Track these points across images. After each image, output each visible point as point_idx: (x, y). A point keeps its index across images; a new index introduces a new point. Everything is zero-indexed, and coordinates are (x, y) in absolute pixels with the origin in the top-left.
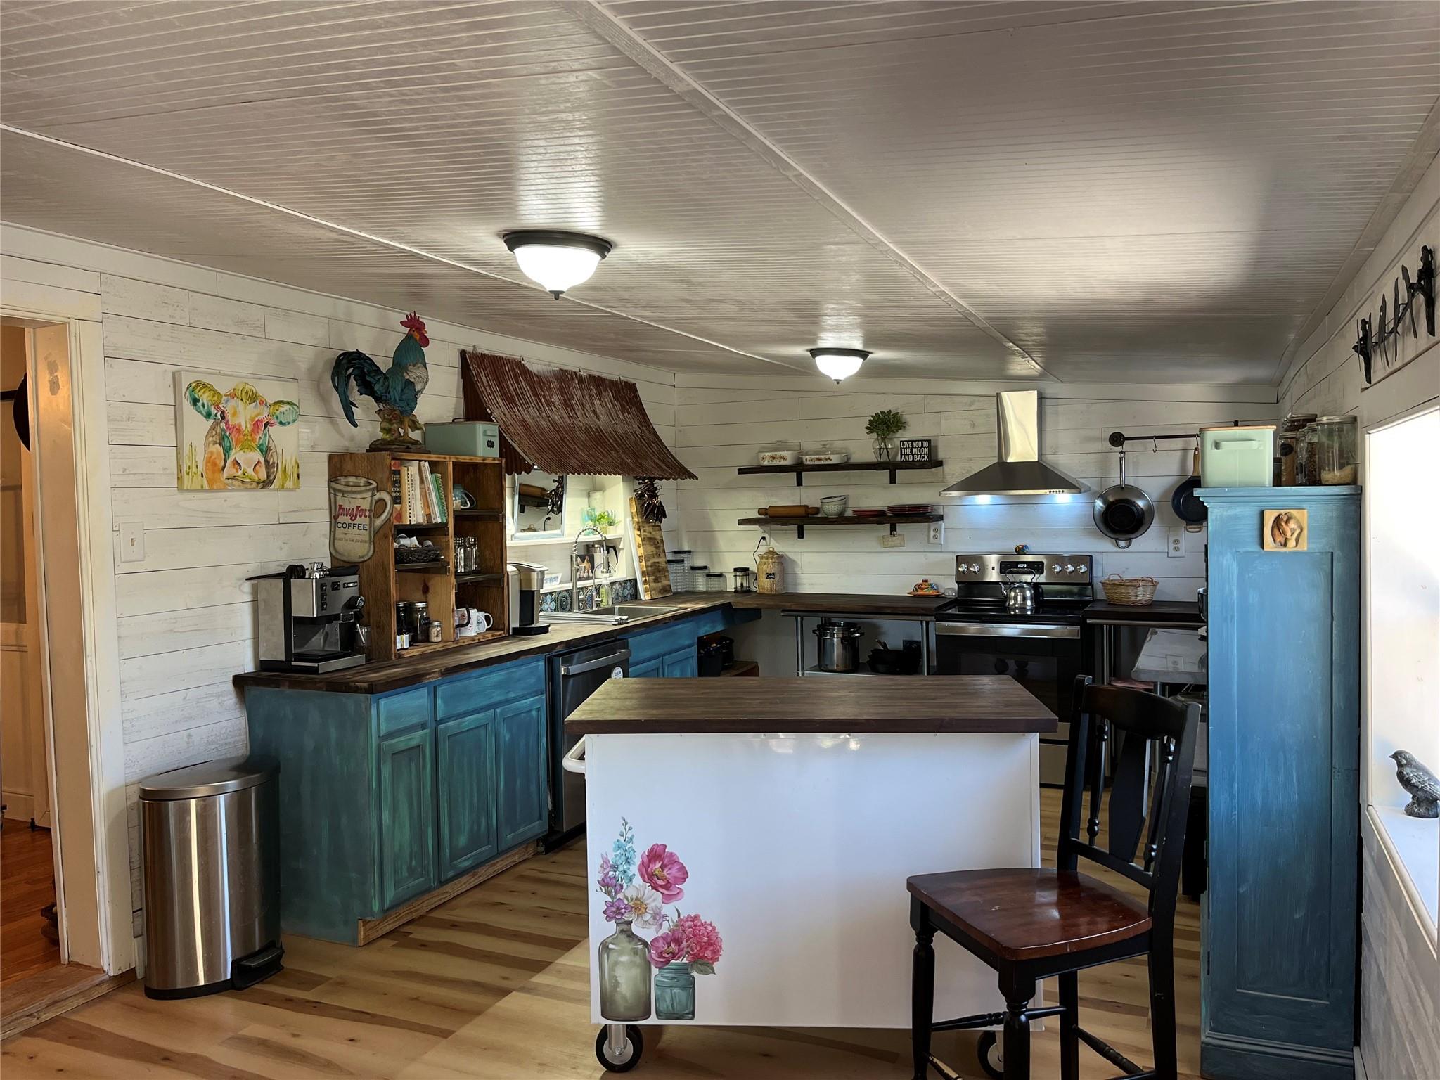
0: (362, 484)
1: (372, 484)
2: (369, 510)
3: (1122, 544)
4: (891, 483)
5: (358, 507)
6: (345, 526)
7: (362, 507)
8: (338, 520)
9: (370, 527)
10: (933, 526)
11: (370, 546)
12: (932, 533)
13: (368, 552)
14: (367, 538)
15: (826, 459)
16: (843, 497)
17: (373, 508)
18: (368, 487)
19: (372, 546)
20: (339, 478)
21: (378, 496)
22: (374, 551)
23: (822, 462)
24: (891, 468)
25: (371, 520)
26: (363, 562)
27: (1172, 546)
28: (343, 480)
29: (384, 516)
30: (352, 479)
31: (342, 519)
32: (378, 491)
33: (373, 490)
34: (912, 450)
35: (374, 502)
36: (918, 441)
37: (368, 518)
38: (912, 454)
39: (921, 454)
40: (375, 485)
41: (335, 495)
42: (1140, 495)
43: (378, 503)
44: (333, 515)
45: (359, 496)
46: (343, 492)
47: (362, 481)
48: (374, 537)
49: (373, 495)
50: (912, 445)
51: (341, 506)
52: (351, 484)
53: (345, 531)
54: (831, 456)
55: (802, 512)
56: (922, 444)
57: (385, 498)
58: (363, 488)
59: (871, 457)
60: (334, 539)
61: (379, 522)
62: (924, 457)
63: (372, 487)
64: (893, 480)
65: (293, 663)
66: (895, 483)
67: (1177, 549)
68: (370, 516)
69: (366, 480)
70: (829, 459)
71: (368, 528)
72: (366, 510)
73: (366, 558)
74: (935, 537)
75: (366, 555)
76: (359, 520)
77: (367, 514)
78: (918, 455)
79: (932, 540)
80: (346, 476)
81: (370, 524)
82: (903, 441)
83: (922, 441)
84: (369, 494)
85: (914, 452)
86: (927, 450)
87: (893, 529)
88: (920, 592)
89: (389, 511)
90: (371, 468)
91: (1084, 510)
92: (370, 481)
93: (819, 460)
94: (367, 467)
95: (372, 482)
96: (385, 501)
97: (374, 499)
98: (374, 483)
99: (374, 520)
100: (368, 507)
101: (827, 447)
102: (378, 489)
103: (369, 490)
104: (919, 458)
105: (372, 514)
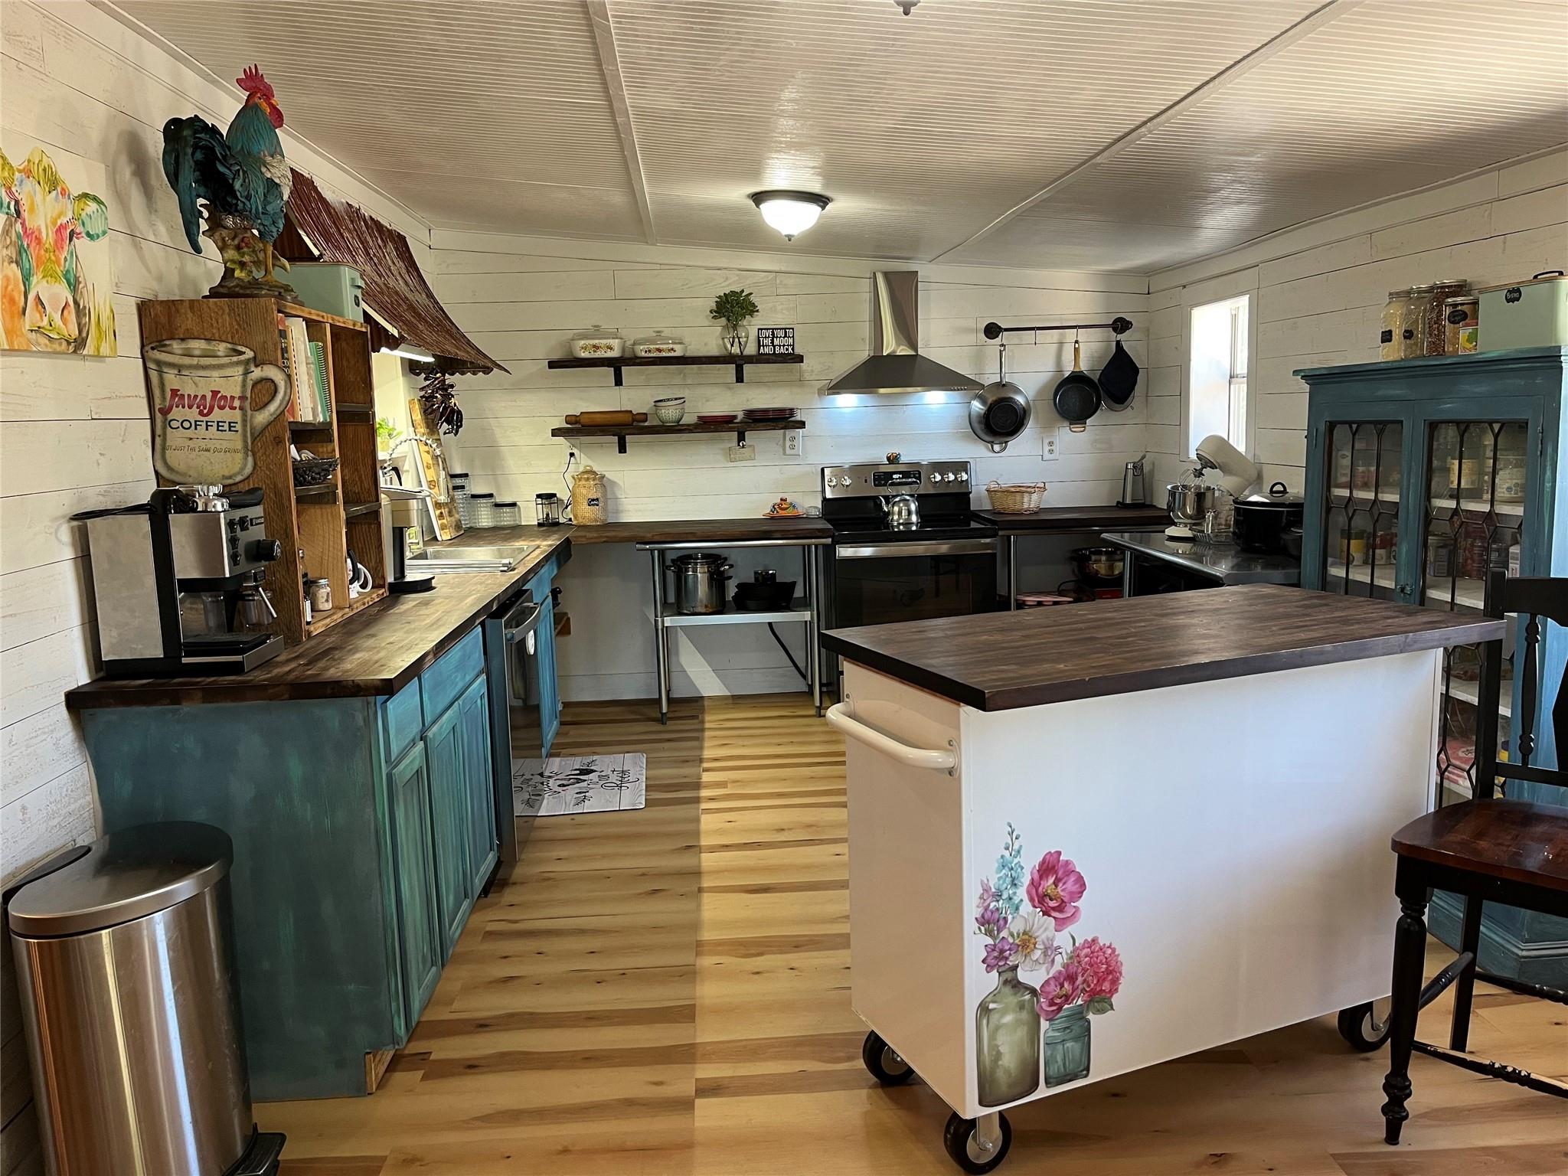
0: (220, 354)
1: (242, 353)
2: (240, 398)
3: (997, 448)
4: (737, 381)
5: (215, 393)
6: (186, 425)
7: (223, 393)
8: (170, 417)
9: (244, 425)
10: (789, 433)
11: (246, 459)
12: (788, 443)
13: (243, 469)
14: (239, 445)
15: (669, 350)
16: (683, 400)
17: (249, 396)
18: (235, 359)
19: (250, 459)
20: (167, 342)
21: (257, 373)
22: (255, 464)
23: (664, 354)
25: (244, 415)
26: (234, 484)
27: (1047, 448)
28: (176, 346)
29: (273, 407)
30: (197, 345)
31: (177, 413)
33: (247, 362)
34: (772, 342)
35: (250, 383)
36: (780, 329)
37: (238, 412)
38: (773, 345)
39: (784, 345)
40: (249, 354)
41: (160, 372)
42: (1018, 391)
43: (259, 386)
44: (157, 407)
45: (215, 374)
46: (179, 368)
47: (222, 348)
48: (252, 443)
49: (246, 373)
50: (773, 334)
51: (174, 392)
52: (197, 352)
53: (190, 433)
54: (675, 347)
55: (627, 418)
56: (786, 332)
57: (274, 378)
58: (226, 360)
59: (713, 349)
60: (164, 449)
61: (262, 418)
63: (242, 358)
64: (740, 378)
65: (185, 660)
66: (742, 381)
67: (1051, 451)
68: (241, 408)
69: (229, 346)
70: (673, 349)
71: (239, 427)
72: (233, 398)
73: (239, 478)
74: (792, 447)
75: (239, 473)
76: (217, 415)
77: (237, 403)
78: (780, 346)
79: (788, 451)
80: (183, 340)
81: (244, 421)
82: (762, 329)
83: (785, 329)
84: (240, 369)
85: (776, 342)
86: (791, 340)
87: (741, 438)
88: (782, 513)
89: (284, 398)
90: (239, 324)
91: (960, 411)
92: (239, 348)
93: (659, 350)
94: (231, 324)
95: (243, 349)
96: (273, 381)
97: (249, 379)
98: (247, 351)
99: (252, 415)
100: (237, 393)
101: (663, 334)
102: (257, 362)
103: (238, 363)
104: (782, 351)
105: (247, 404)
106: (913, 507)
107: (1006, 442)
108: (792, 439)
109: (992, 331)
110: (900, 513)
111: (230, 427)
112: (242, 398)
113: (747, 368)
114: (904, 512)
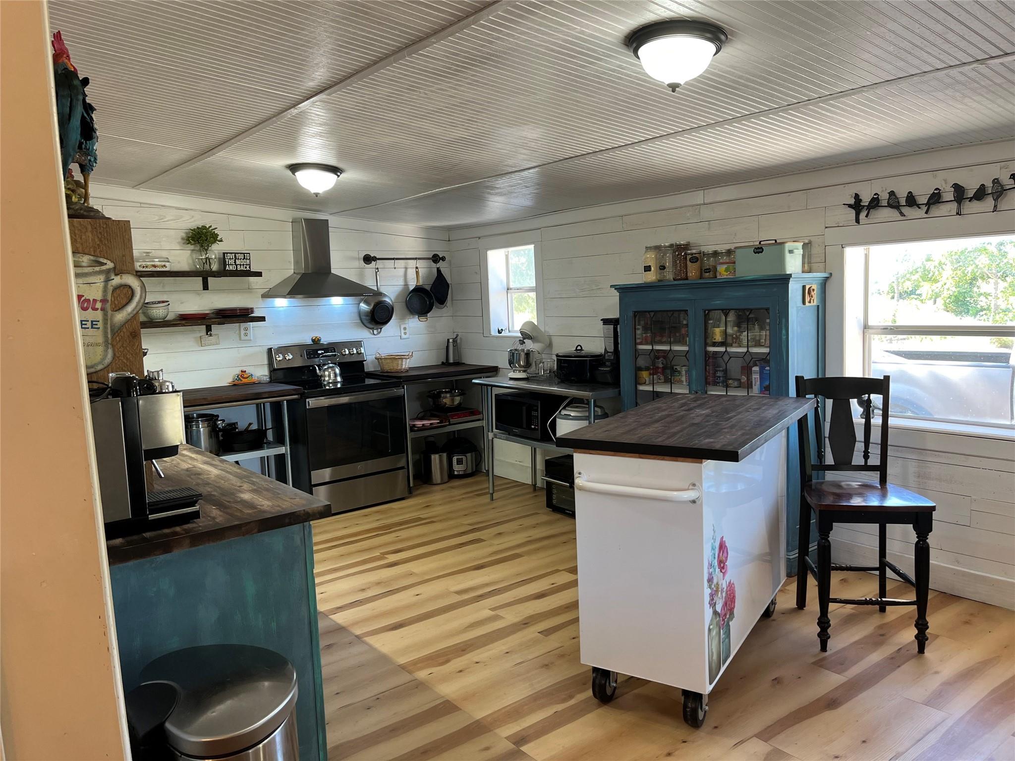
0: (84, 264)
1: (103, 264)
2: (101, 301)
3: (375, 332)
4: (204, 289)
5: (79, 296)
7: (86, 296)
9: (105, 323)
10: (243, 325)
11: (106, 351)
12: (243, 332)
13: (103, 359)
14: (100, 340)
15: (162, 267)
16: (167, 303)
17: (109, 297)
18: (97, 269)
19: (110, 351)
21: (117, 280)
22: (114, 354)
23: (158, 269)
24: (204, 276)
25: (105, 315)
26: (96, 372)
27: (403, 331)
29: (130, 308)
32: (116, 275)
33: (108, 272)
34: (235, 261)
35: (110, 289)
36: (241, 253)
37: (99, 312)
38: (236, 264)
39: (243, 265)
40: (110, 265)
42: (385, 295)
43: (118, 291)
45: (80, 280)
47: (85, 259)
48: (112, 338)
49: (107, 280)
50: (235, 257)
54: (165, 264)
56: (244, 256)
57: (131, 285)
58: (87, 270)
61: (120, 317)
62: (246, 268)
63: (104, 268)
64: (206, 287)
65: (151, 517)
66: (208, 289)
67: (405, 333)
68: (102, 309)
69: (92, 258)
70: (165, 266)
71: (100, 325)
72: (95, 301)
73: (100, 367)
74: (246, 335)
75: (100, 363)
76: (82, 315)
77: (99, 305)
78: (241, 265)
79: (243, 337)
81: (105, 320)
82: (227, 253)
83: (244, 253)
84: (102, 278)
85: (238, 262)
86: (248, 261)
87: (209, 329)
88: (244, 381)
89: (139, 301)
90: (101, 241)
91: (354, 309)
92: (102, 260)
93: (155, 266)
94: (93, 240)
95: (105, 261)
96: (130, 287)
97: (109, 285)
98: (109, 262)
99: (112, 314)
100: (99, 296)
101: (150, 255)
102: (117, 272)
103: (100, 272)
104: (242, 268)
105: (108, 306)
106: (338, 371)
107: (381, 329)
108: (246, 329)
109: (368, 259)
110: (329, 376)
111: (92, 325)
112: (104, 301)
113: (211, 280)
114: (332, 376)
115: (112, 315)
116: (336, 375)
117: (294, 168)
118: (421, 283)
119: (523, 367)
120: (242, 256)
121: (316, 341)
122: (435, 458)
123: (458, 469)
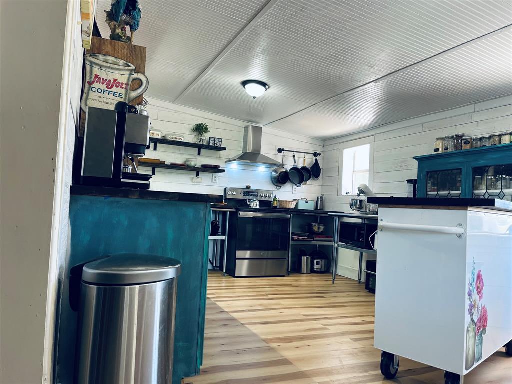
0: (120, 64)
3: (278, 188)
5: (115, 80)
6: (100, 91)
7: (119, 81)
8: (92, 86)
17: (130, 84)
18: (127, 68)
20: (97, 55)
21: (135, 76)
24: (199, 147)
28: (101, 57)
29: (139, 91)
30: (111, 59)
31: (96, 85)
32: (135, 73)
33: (132, 71)
35: (131, 79)
37: (124, 90)
38: (215, 143)
39: (218, 144)
41: (92, 67)
43: (135, 81)
45: (117, 72)
46: (101, 67)
47: (122, 62)
49: (131, 75)
50: (215, 140)
51: (97, 76)
52: (110, 62)
53: (101, 95)
55: (159, 162)
58: (122, 68)
61: (134, 94)
62: (219, 146)
63: (130, 68)
65: (123, 180)
67: (295, 191)
69: (125, 62)
71: (123, 96)
72: (123, 84)
76: (114, 89)
77: (124, 86)
79: (213, 181)
80: (105, 55)
81: (126, 94)
82: (211, 138)
84: (128, 73)
87: (198, 175)
90: (131, 55)
92: (129, 64)
93: (176, 138)
94: (127, 54)
95: (131, 65)
96: (141, 80)
98: (133, 66)
100: (125, 82)
102: (136, 71)
103: (128, 70)
105: (129, 88)
106: (258, 203)
107: (281, 187)
108: (216, 177)
109: (280, 150)
111: (119, 95)
113: (202, 151)
115: (130, 93)
116: (257, 205)
117: (245, 83)
118: (306, 165)
119: (358, 208)
120: (218, 140)
121: (248, 188)
122: (304, 259)
123: (316, 267)
